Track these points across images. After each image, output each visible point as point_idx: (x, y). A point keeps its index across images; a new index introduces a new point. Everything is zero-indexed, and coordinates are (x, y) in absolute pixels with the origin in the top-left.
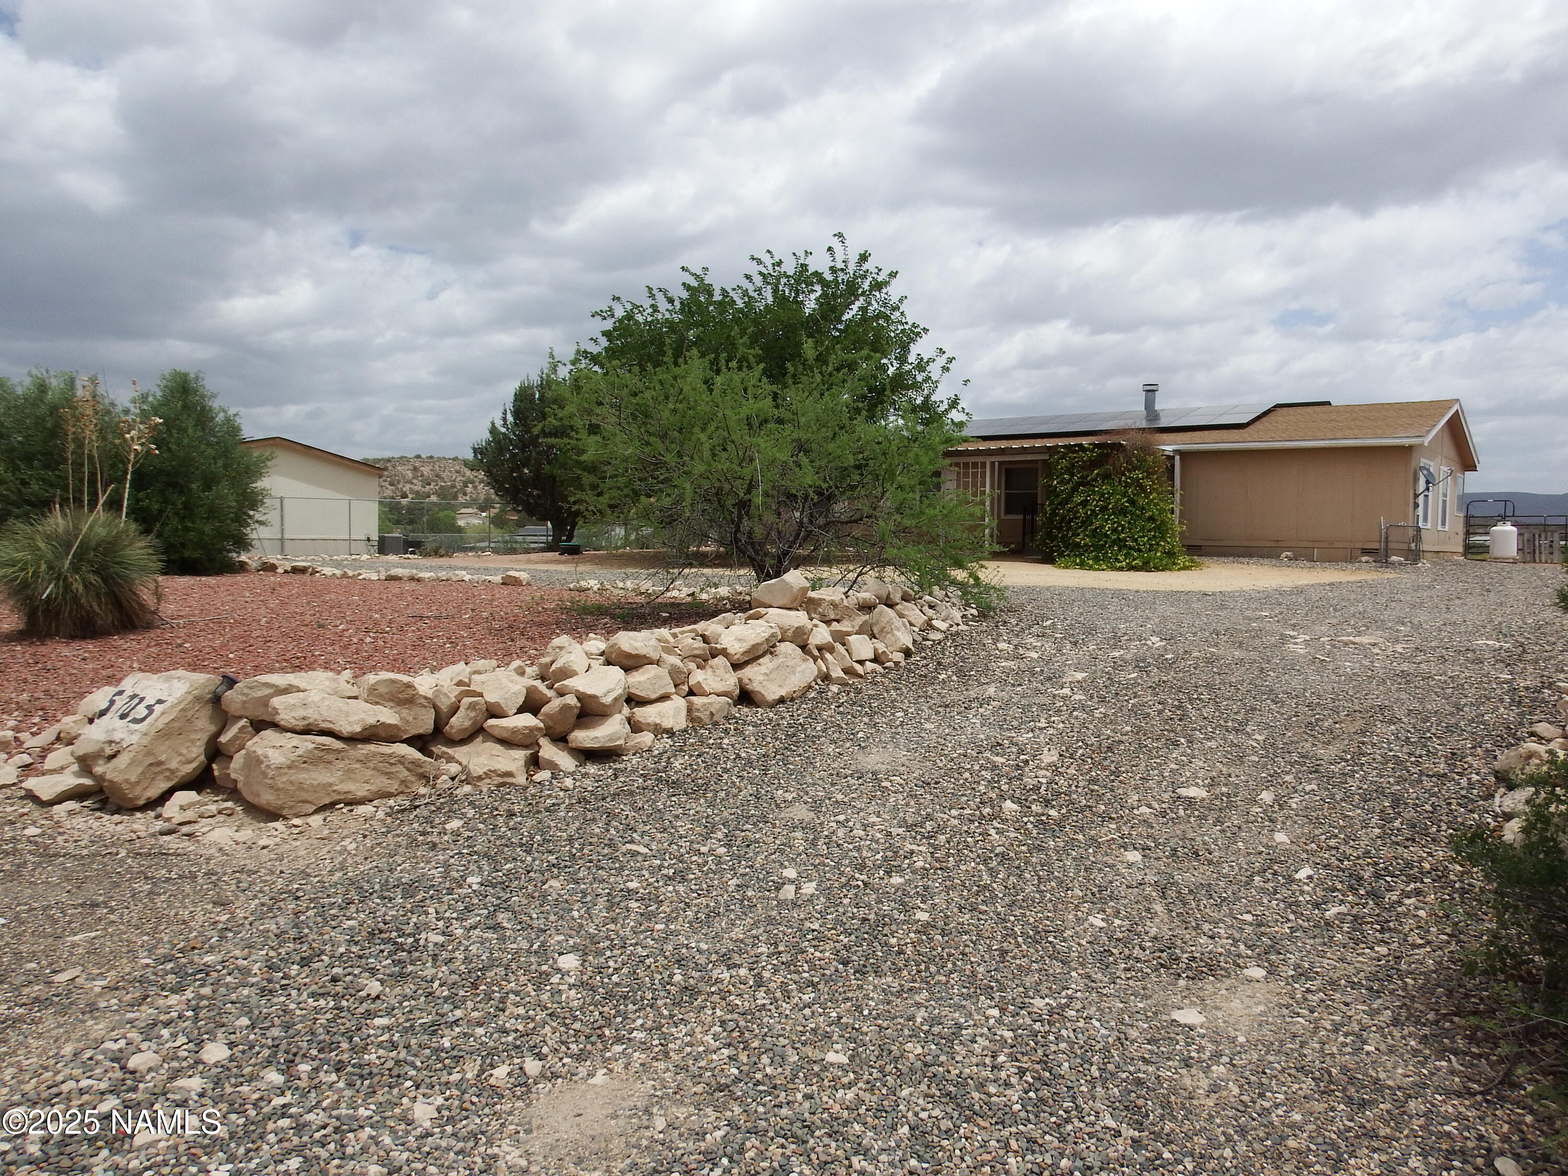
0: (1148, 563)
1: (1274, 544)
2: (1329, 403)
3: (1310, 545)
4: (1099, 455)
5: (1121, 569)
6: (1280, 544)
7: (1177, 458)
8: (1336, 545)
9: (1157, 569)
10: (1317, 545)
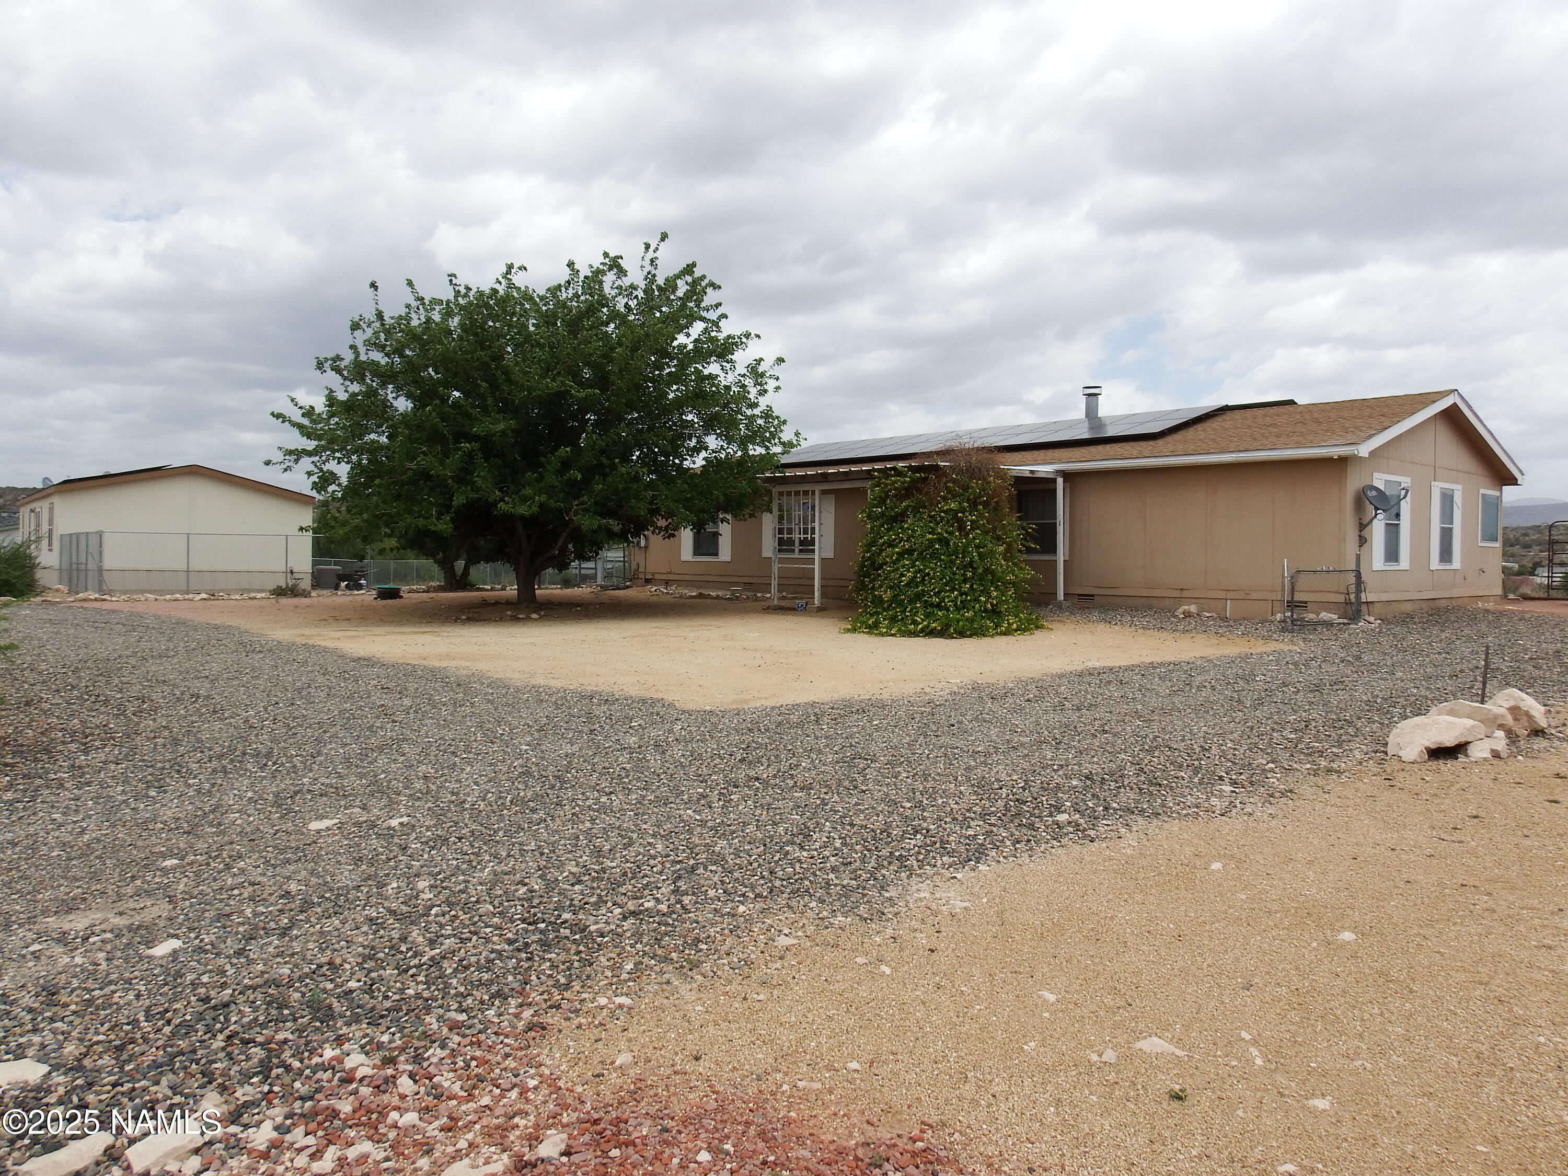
0: (948, 626)
1: (1177, 594)
2: (1292, 403)
3: (1222, 595)
4: (913, 481)
5: (915, 634)
6: (1186, 594)
7: (1060, 481)
8: (1254, 595)
9: (962, 634)
10: (1230, 595)
